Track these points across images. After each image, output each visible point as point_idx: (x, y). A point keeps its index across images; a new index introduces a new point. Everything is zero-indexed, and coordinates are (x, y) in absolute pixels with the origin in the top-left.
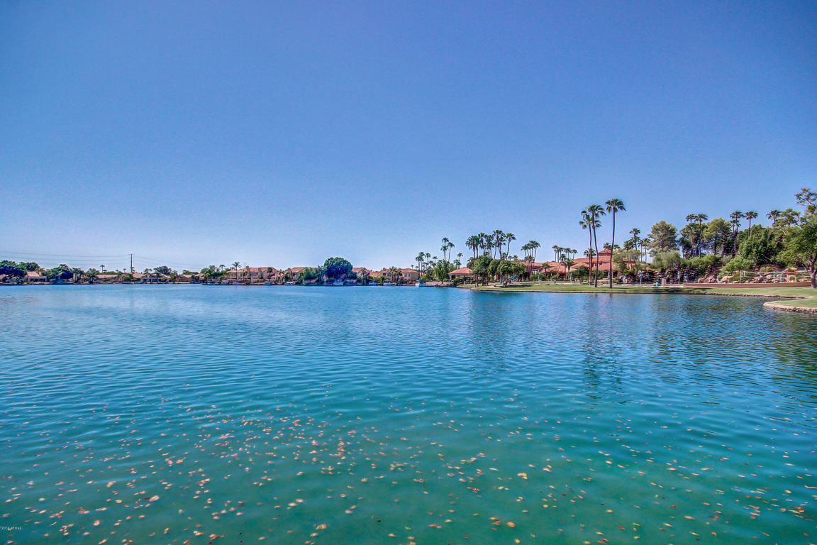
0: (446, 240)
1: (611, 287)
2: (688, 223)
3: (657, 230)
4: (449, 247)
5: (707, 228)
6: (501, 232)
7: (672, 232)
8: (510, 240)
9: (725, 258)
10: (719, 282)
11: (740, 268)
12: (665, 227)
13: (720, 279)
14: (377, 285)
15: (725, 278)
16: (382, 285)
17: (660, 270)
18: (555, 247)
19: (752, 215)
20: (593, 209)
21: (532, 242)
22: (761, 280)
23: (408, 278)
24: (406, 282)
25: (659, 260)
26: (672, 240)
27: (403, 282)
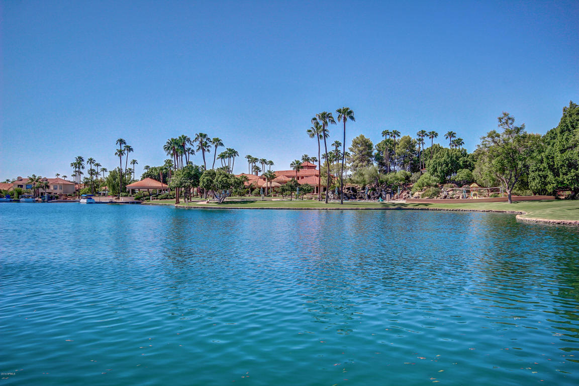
0: (121, 142)
1: (342, 203)
2: (384, 139)
3: (357, 144)
4: (126, 152)
5: (398, 145)
6: (205, 135)
7: (369, 146)
8: (216, 146)
9: (414, 176)
10: (412, 198)
11: (429, 185)
12: (365, 141)
13: (412, 195)
14: (11, 201)
15: (416, 194)
16: (18, 201)
17: (361, 186)
18: (249, 157)
19: (434, 135)
20: (324, 116)
21: (230, 150)
22: (445, 197)
23: (58, 191)
24: (57, 198)
25: (362, 175)
26: (369, 155)
27: (51, 198)
